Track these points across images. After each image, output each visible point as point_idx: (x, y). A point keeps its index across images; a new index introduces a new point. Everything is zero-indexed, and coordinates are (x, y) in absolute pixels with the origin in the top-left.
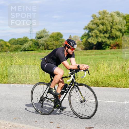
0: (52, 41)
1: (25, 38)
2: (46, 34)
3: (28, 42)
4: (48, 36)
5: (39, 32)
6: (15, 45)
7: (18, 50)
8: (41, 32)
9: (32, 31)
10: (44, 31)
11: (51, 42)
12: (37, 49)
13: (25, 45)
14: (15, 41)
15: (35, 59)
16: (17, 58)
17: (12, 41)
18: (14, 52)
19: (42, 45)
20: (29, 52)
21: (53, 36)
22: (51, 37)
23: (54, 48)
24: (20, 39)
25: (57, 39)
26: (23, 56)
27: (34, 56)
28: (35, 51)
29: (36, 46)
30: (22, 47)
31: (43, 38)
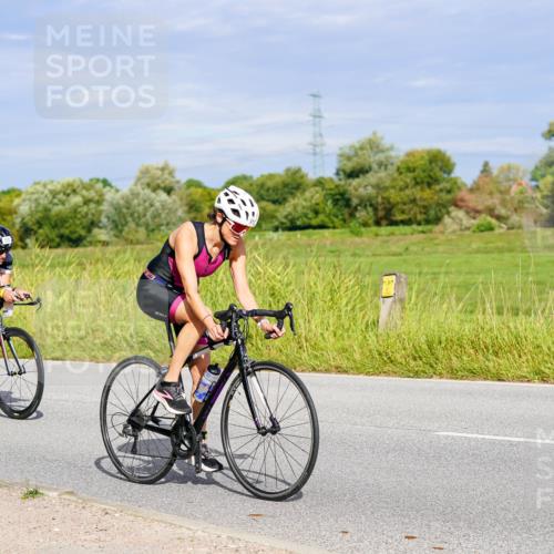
0: (407, 187)
1: (290, 174)
2: (381, 157)
3: (304, 190)
4: (389, 167)
5: (352, 147)
8: (362, 148)
9: (322, 145)
10: (373, 145)
11: (401, 189)
12: (344, 221)
13: (292, 202)
15: (336, 264)
16: (260, 260)
19: (365, 206)
20: (309, 236)
21: (411, 165)
22: (402, 170)
23: (416, 218)
24: (271, 176)
25: (430, 176)
26: (285, 253)
27: (332, 252)
28: (336, 231)
29: (339, 210)
30: (280, 210)
31: (369, 175)
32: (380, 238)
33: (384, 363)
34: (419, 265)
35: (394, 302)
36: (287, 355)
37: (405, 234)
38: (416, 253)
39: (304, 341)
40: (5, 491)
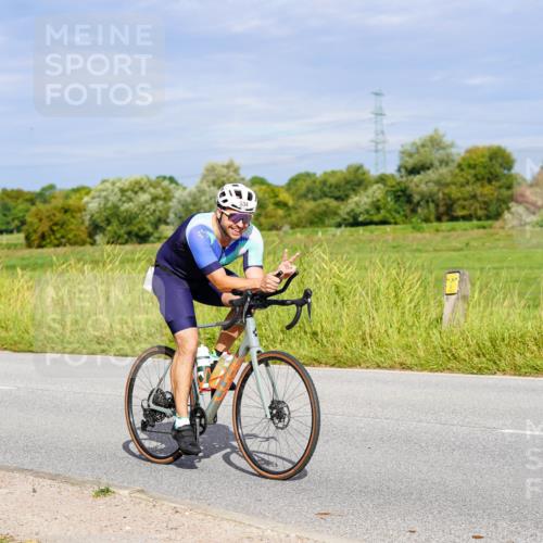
0: (468, 183)
1: (352, 170)
2: (441, 154)
3: (366, 189)
4: (450, 164)
5: (414, 144)
6: (315, 199)
7: (327, 222)
8: (423, 146)
9: (384, 142)
10: (435, 142)
11: (462, 186)
12: (406, 216)
13: (355, 199)
14: (314, 182)
15: (400, 261)
16: (326, 258)
17: (299, 183)
18: (308, 230)
19: (427, 202)
20: (372, 232)
21: (472, 162)
22: (463, 167)
23: (476, 214)
24: (333, 173)
25: (491, 174)
26: (347, 248)
27: (394, 247)
28: (398, 226)
29: (401, 206)
30: (342, 207)
31: (430, 172)
32: (441, 234)
33: (447, 360)
34: (479, 260)
35: (458, 299)
36: (352, 353)
37: (465, 230)
38: (476, 248)
39: (368, 337)
40: (77, 488)
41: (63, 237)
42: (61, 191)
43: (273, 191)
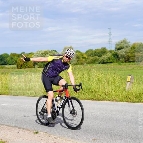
1: (103, 49)
2: (126, 45)
3: (106, 53)
4: (129, 47)
5: (119, 42)
6: (93, 56)
7: (96, 63)
8: (122, 42)
9: (111, 41)
10: (124, 42)
11: (132, 53)
12: (117, 61)
13: (103, 56)
14: (93, 52)
15: (115, 73)
16: (95, 72)
17: (89, 52)
18: (91, 65)
19: (122, 57)
20: (108, 65)
21: (134, 47)
22: (132, 48)
23: (135, 60)
24: (98, 49)
26: (101, 69)
27: (114, 69)
28: (115, 64)
29: (115, 58)
30: (100, 58)
31: (123, 49)
32: (126, 66)
33: (127, 99)
34: (136, 73)
35: (130, 83)
36: (102, 97)
37: (133, 65)
38: (135, 70)
39: (107, 93)
40: (29, 132)
41: (27, 66)
42: (26, 54)
43: (82, 54)
